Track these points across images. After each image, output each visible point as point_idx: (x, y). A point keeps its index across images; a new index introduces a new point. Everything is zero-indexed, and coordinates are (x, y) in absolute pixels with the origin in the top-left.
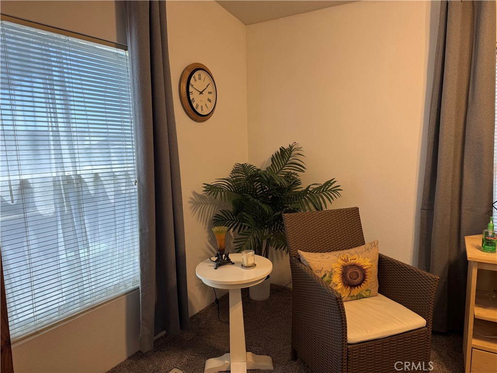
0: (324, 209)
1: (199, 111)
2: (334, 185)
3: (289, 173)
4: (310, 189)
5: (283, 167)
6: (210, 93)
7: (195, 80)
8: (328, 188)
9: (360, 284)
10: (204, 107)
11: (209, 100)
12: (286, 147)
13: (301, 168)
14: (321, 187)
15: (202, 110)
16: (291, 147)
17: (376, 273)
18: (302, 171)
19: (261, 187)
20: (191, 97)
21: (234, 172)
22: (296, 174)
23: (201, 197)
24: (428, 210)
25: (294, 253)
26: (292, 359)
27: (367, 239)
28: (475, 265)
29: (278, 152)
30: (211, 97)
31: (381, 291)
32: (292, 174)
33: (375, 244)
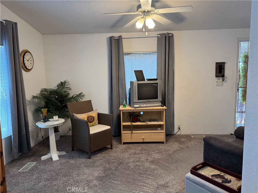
1: (27, 68)
3: (65, 91)
4: (74, 96)
5: (63, 89)
6: (31, 61)
7: (26, 56)
10: (29, 66)
11: (31, 64)
12: (63, 81)
13: (70, 89)
14: (78, 95)
16: (65, 81)
17: (97, 118)
18: (70, 90)
19: (55, 97)
20: (25, 62)
21: (41, 92)
23: (29, 101)
24: (111, 100)
25: (71, 115)
26: (72, 151)
27: (94, 109)
28: (121, 111)
29: (60, 83)
30: (32, 62)
31: (99, 123)
32: (67, 91)
33: (96, 110)
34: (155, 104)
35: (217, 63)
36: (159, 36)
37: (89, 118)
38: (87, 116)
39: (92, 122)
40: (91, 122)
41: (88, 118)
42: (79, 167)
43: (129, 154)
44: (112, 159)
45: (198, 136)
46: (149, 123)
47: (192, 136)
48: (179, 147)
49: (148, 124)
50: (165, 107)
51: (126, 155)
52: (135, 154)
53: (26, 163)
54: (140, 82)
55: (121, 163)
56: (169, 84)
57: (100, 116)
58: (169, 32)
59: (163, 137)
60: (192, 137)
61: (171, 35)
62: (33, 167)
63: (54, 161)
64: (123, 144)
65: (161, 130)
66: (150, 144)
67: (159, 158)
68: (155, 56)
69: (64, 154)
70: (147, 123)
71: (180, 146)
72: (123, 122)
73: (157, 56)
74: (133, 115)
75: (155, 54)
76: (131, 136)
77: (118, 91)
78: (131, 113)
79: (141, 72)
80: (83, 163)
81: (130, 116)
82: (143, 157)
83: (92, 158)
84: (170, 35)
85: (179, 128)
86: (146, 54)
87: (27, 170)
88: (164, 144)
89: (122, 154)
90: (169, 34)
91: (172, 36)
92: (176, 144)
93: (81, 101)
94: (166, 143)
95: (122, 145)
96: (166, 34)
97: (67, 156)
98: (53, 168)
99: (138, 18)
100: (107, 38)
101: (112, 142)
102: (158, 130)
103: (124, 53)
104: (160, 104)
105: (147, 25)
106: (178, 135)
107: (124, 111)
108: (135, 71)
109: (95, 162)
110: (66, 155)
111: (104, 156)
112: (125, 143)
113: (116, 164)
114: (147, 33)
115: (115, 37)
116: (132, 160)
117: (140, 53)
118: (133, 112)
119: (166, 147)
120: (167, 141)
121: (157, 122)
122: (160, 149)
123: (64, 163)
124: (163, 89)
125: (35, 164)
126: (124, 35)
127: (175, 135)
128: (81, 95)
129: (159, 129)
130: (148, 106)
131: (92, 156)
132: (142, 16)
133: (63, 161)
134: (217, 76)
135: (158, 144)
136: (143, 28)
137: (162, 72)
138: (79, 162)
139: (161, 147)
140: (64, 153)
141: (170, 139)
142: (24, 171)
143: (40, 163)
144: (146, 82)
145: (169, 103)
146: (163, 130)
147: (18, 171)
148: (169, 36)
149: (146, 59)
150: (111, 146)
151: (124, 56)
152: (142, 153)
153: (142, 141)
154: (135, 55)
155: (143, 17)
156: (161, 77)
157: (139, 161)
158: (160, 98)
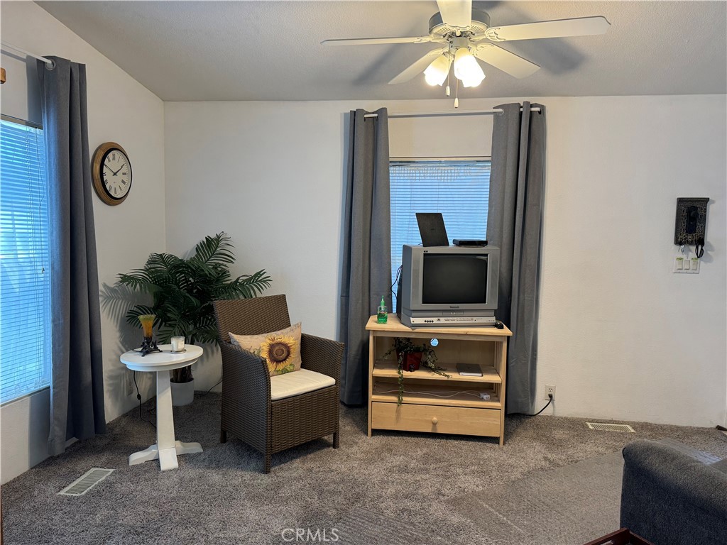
0: (254, 297)
1: (112, 193)
2: (263, 276)
3: (216, 264)
4: (240, 281)
5: (210, 258)
6: (124, 174)
7: (109, 161)
8: (258, 279)
9: (285, 360)
10: (118, 189)
11: (123, 182)
12: (213, 236)
13: (230, 259)
14: (252, 277)
15: (115, 193)
16: (218, 237)
17: (299, 350)
18: (232, 262)
19: (186, 279)
20: (105, 178)
21: (149, 263)
22: (225, 265)
23: (112, 290)
24: (346, 296)
25: (223, 337)
26: (221, 442)
27: (292, 322)
28: (371, 333)
29: (205, 241)
30: (126, 178)
31: (303, 366)
32: (221, 264)
33: (299, 326)
34: (475, 318)
35: (680, 201)
36: (500, 110)
37: (277, 348)
38: (269, 342)
39: (282, 361)
40: (278, 362)
41: (272, 347)
42: (230, 498)
43: (385, 468)
44: (334, 482)
45: (609, 427)
46: (455, 376)
47: (589, 424)
48: (546, 459)
49: (450, 379)
50: (506, 331)
51: (376, 471)
52: (405, 469)
53: (85, 471)
54: (432, 250)
55: (358, 497)
56: (524, 260)
57: (308, 344)
58: (532, 100)
59: (496, 423)
60: (591, 427)
61: (538, 109)
62: (103, 482)
63: (164, 472)
64: (372, 435)
65: (492, 400)
66: (456, 442)
67: (479, 493)
68: (484, 171)
69: (194, 452)
70: (448, 376)
71: (549, 456)
72: (374, 367)
73: (490, 171)
74: (406, 346)
75: (485, 166)
76: (398, 412)
77: (367, 272)
78: (401, 342)
79: (438, 218)
80: (245, 487)
81: (398, 351)
82: (429, 484)
83: (275, 471)
84: (533, 109)
85: (551, 396)
86: (458, 166)
87: (83, 493)
88: (498, 443)
89: (363, 466)
90: (532, 106)
91: (540, 112)
92: (538, 446)
93: (259, 295)
94: (504, 443)
95: (368, 438)
96: (522, 105)
97: (202, 459)
98: (154, 494)
99: (432, 54)
100: (345, 114)
101: (336, 426)
102: (482, 399)
103: (391, 160)
104: (493, 320)
105: (458, 75)
106: (545, 416)
107: (379, 335)
108: (418, 215)
109: (278, 486)
110: (200, 454)
111: (311, 470)
112: (376, 432)
113: (341, 499)
114: (457, 99)
115: (368, 113)
116: (391, 490)
117: (440, 162)
118: (408, 339)
119: (505, 456)
120: (508, 434)
121: (481, 375)
122: (484, 459)
123: (191, 480)
124: (505, 274)
125: (110, 473)
126: (392, 107)
127: (537, 417)
128: (259, 277)
129: (485, 397)
130: (453, 322)
131: (276, 465)
132: (446, 50)
133: (191, 473)
134: (678, 242)
135: (480, 443)
136: (445, 84)
137: (503, 222)
138: (233, 481)
139: (489, 454)
140: (195, 448)
141: (519, 430)
142: (74, 495)
143: (123, 473)
144: (451, 248)
145: (523, 316)
146: (499, 401)
147: (58, 494)
148: (531, 112)
149: (456, 181)
150: (335, 438)
151: (391, 168)
152: (427, 471)
153: (429, 430)
154: (425, 167)
155: (449, 52)
156: (501, 237)
157: (414, 495)
158: (492, 301)
